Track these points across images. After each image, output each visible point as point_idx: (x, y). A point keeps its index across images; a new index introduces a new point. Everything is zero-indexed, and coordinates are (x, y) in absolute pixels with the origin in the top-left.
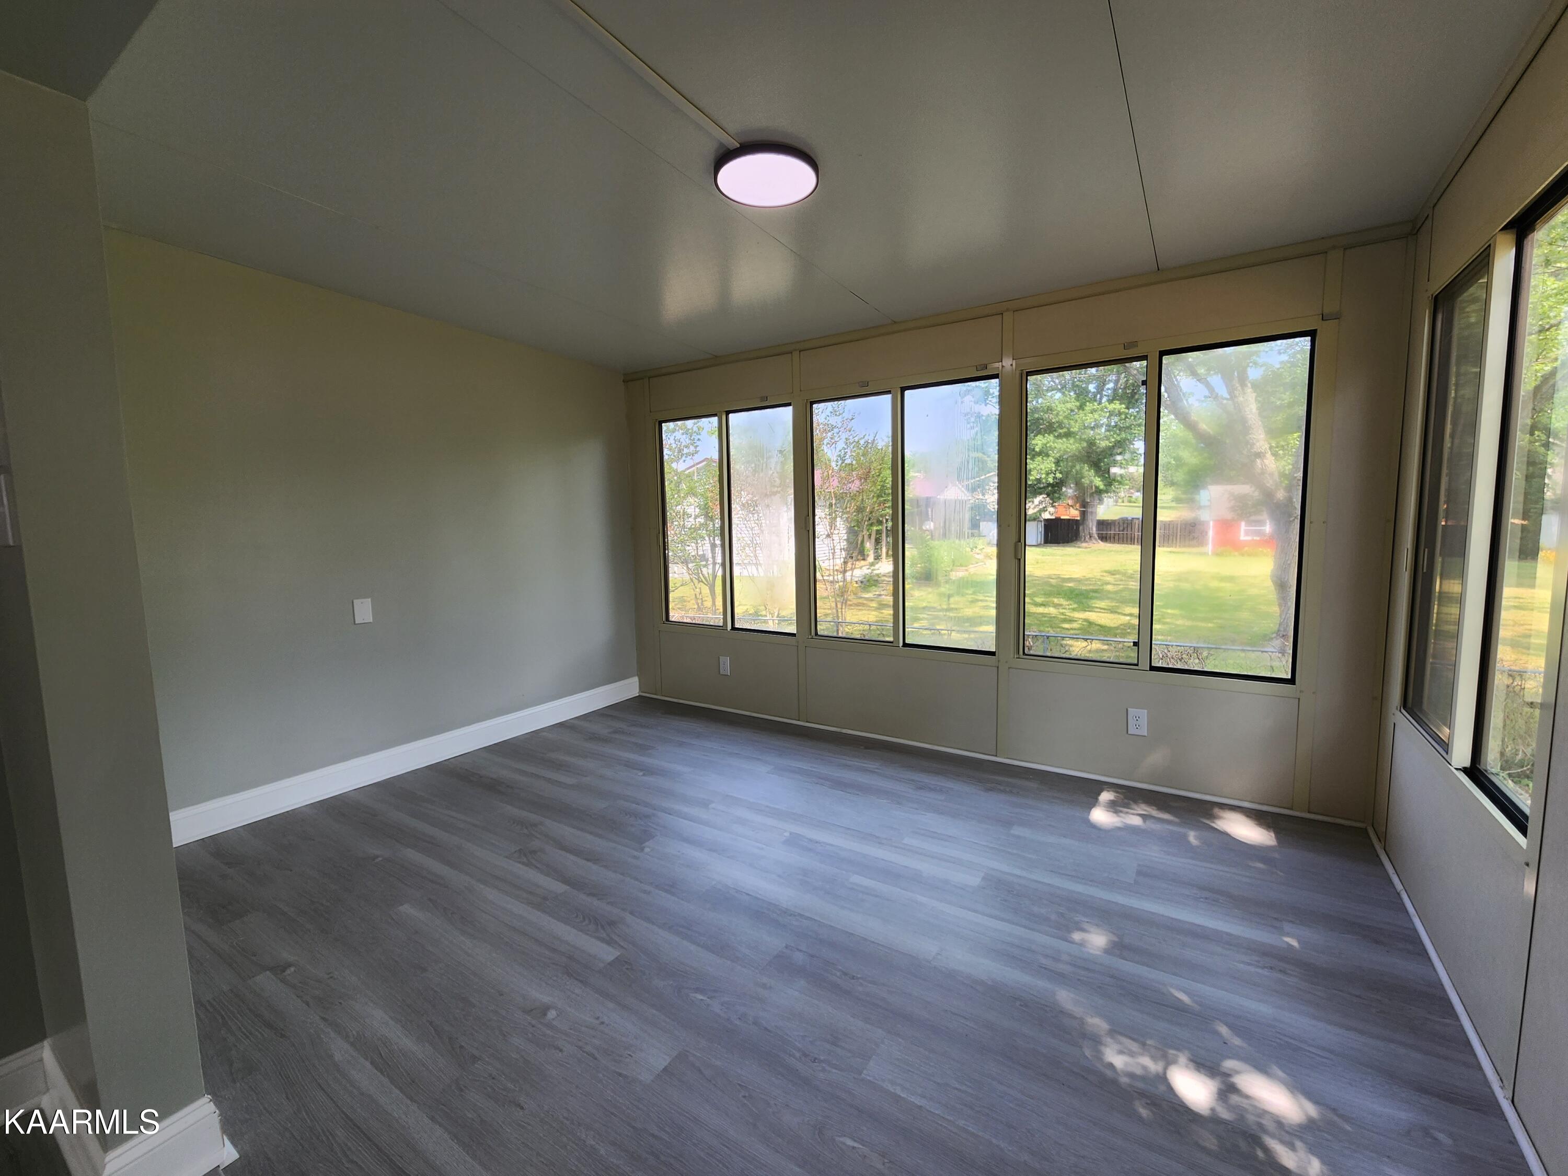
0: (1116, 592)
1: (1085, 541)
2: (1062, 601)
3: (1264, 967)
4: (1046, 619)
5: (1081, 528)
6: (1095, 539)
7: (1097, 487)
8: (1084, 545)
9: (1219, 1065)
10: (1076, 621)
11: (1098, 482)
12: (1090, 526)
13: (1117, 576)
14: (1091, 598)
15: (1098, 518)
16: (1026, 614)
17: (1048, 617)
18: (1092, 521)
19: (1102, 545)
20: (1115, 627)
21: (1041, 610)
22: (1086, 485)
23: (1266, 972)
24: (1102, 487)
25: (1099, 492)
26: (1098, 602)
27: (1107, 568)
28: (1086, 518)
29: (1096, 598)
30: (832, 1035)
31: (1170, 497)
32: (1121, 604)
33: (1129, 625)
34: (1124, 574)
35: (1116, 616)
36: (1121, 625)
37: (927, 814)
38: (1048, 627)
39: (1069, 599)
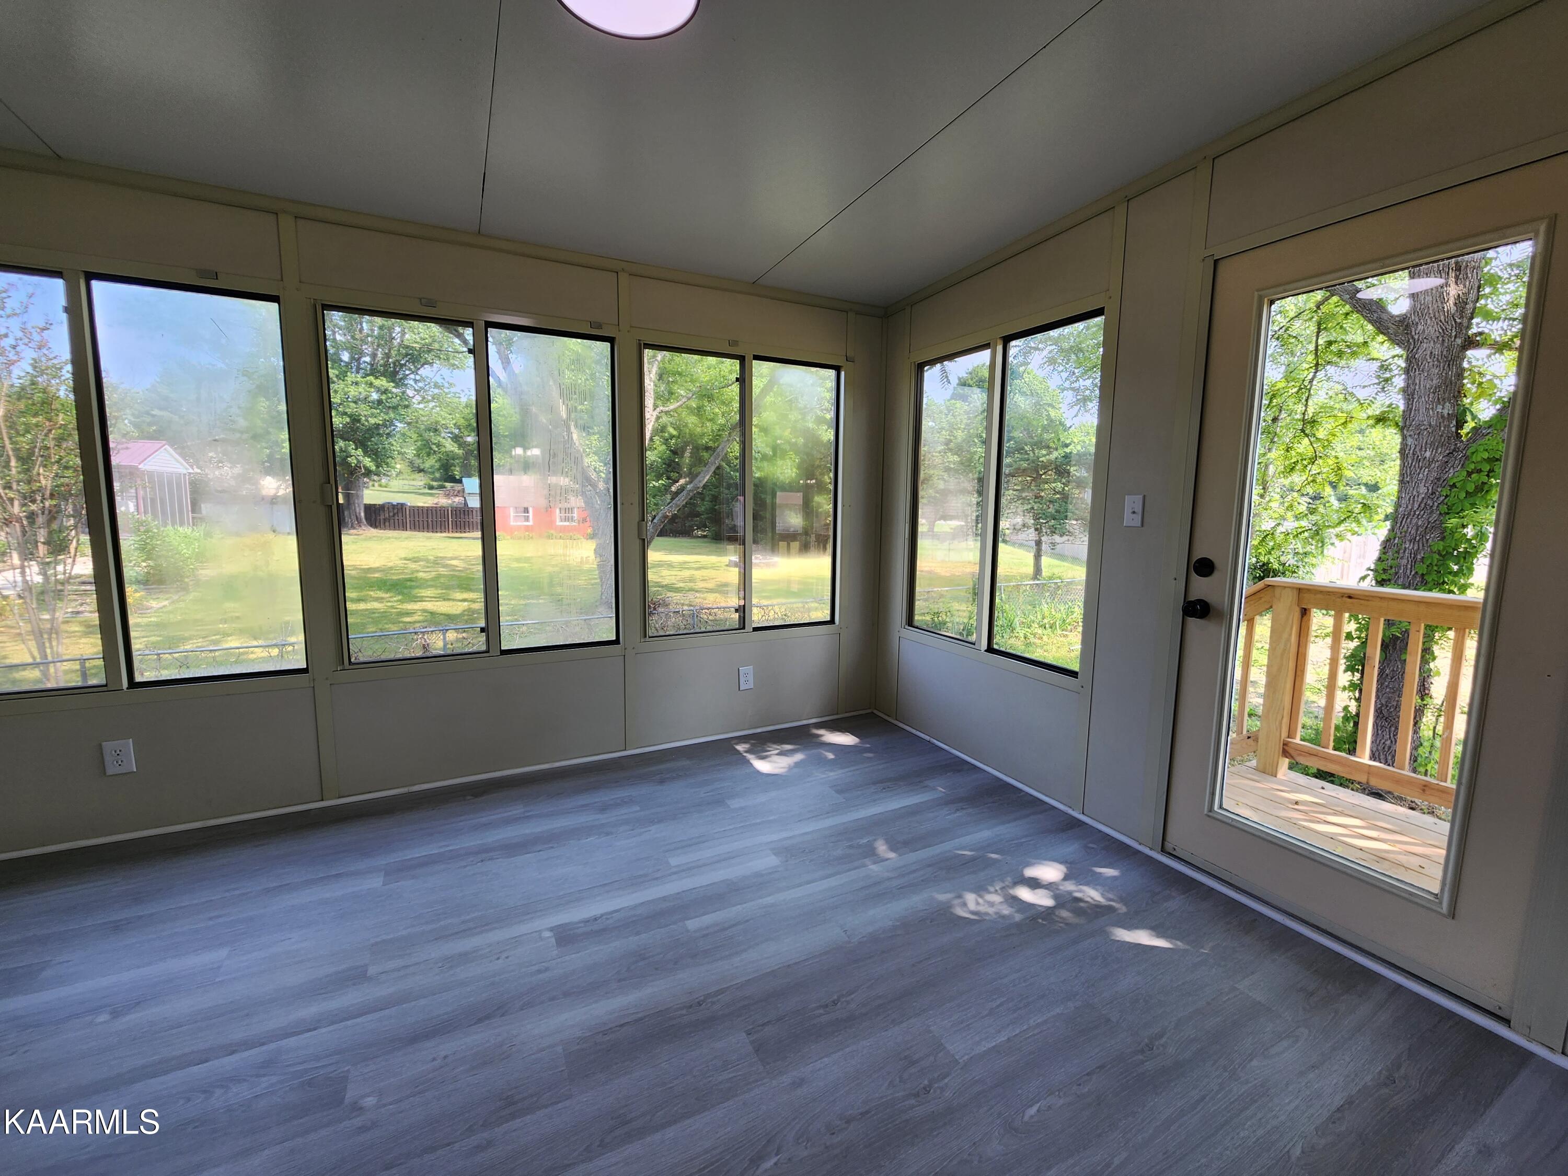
0: (433, 579)
1: (353, 527)
2: (380, 594)
3: (955, 812)
4: (377, 615)
5: (346, 513)
6: (365, 525)
7: (366, 468)
8: (352, 531)
9: (1023, 875)
10: (414, 613)
11: (368, 462)
12: (358, 511)
13: (421, 563)
14: (411, 587)
15: (365, 502)
16: (348, 613)
17: (379, 613)
18: (359, 506)
19: (373, 532)
20: (460, 614)
21: (362, 606)
22: (353, 465)
23: (958, 814)
24: (373, 468)
25: (368, 473)
26: (423, 591)
27: (403, 556)
28: (352, 502)
29: (417, 587)
30: (901, 1060)
31: (422, 483)
32: (447, 591)
33: (471, 612)
34: (427, 561)
35: (451, 603)
36: (464, 611)
37: (650, 828)
38: (386, 623)
39: (388, 591)
